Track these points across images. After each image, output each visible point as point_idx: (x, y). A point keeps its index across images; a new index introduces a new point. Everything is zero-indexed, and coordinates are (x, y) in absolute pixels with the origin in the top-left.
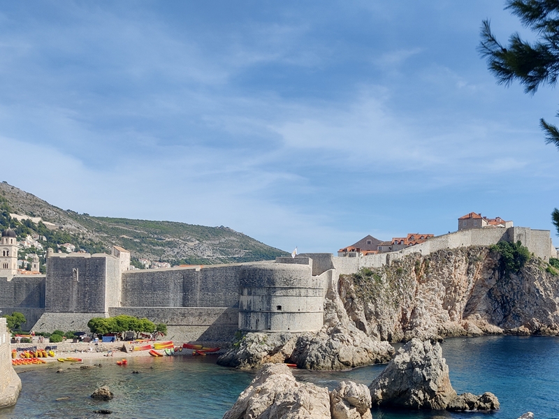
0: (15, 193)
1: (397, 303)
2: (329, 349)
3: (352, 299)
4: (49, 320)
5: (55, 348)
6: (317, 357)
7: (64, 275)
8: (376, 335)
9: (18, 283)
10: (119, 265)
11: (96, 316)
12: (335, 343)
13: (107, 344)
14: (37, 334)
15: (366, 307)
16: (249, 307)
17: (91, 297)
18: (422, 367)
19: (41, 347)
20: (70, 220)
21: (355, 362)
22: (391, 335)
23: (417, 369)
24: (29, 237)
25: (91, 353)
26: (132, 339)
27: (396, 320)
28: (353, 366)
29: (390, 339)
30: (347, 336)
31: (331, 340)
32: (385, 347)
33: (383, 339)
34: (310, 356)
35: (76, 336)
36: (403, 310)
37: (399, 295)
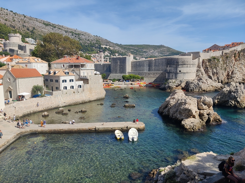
0: (102, 39)
1: (225, 69)
2: (197, 85)
3: (207, 68)
4: (112, 76)
5: (114, 83)
6: (193, 88)
7: (115, 63)
8: (216, 81)
9: (104, 65)
10: (130, 59)
11: (124, 74)
12: (200, 83)
13: (127, 83)
14: (109, 80)
15: (213, 71)
16: (170, 71)
17: (123, 69)
18: (234, 92)
19: (110, 83)
20: (117, 46)
21: (208, 90)
22: (222, 81)
23: (232, 93)
24: (106, 52)
25: (123, 85)
26: (134, 81)
27: (225, 75)
28: (207, 91)
29: (222, 82)
30: (205, 81)
31: (199, 82)
32: (220, 85)
33: (219, 82)
34: (191, 88)
35: (119, 80)
36: (228, 71)
37: (227, 66)
